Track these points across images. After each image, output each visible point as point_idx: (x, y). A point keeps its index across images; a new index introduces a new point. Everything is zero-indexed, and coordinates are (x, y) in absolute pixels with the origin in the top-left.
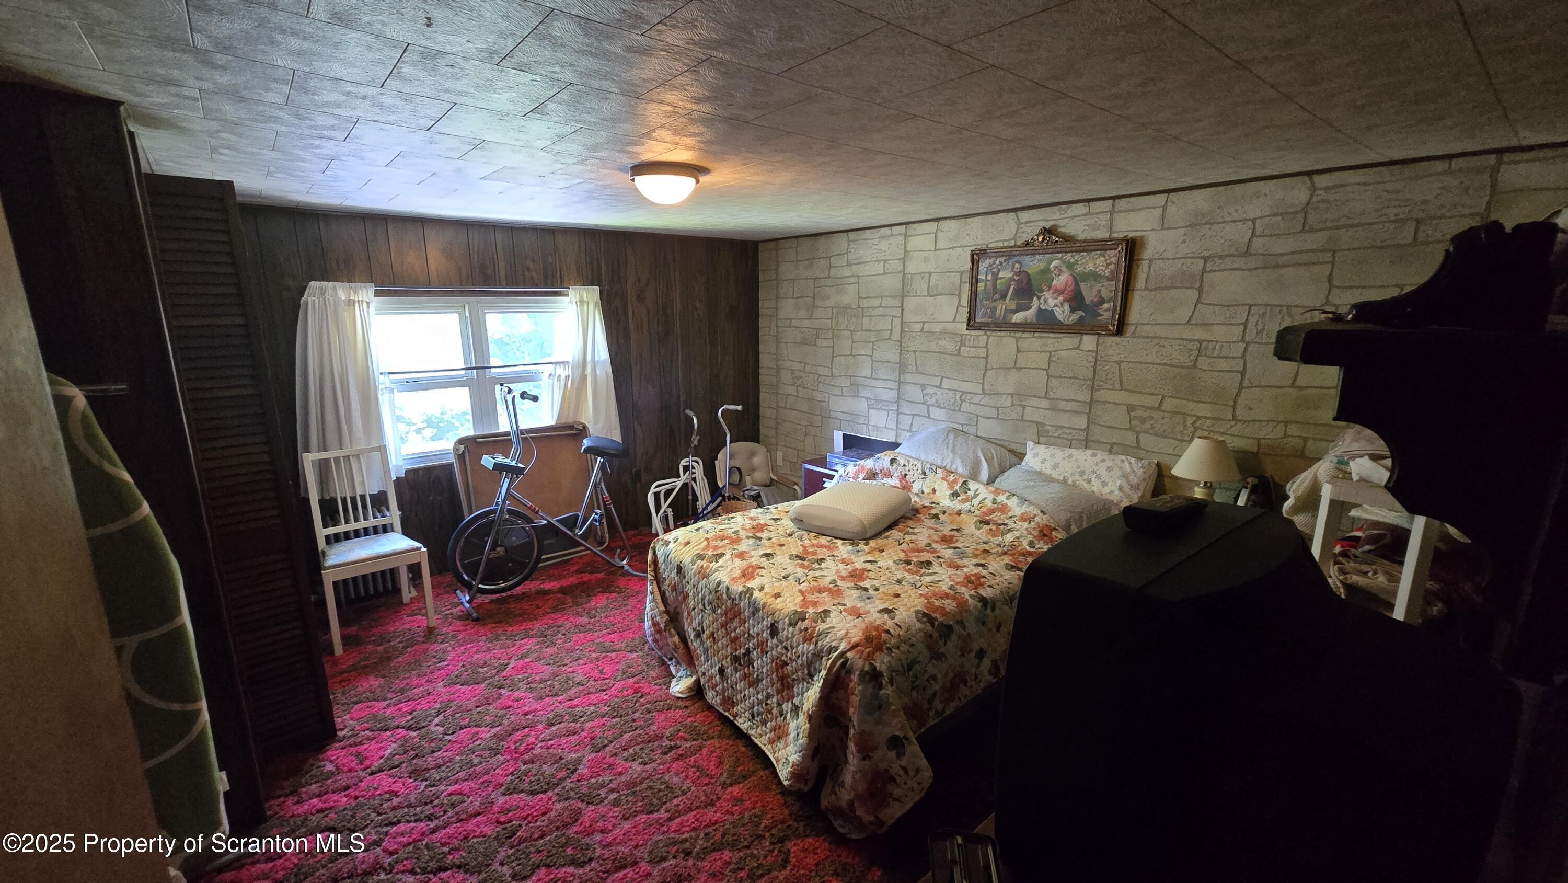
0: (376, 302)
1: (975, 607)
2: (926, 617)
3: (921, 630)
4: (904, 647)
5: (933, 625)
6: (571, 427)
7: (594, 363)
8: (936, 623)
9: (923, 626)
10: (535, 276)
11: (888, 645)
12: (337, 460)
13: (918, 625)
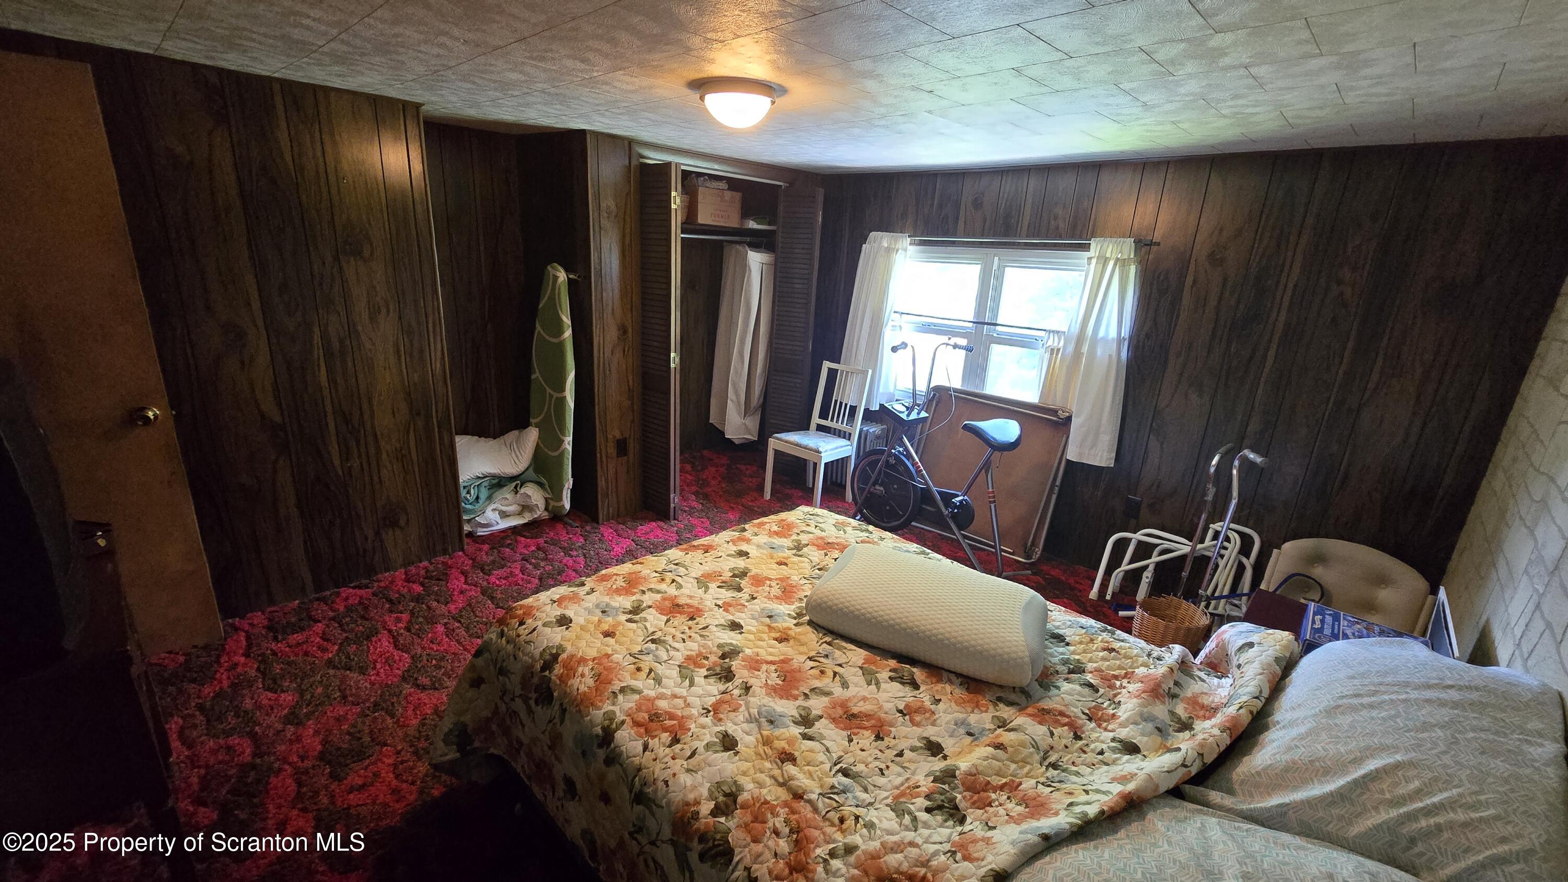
0: (912, 249)
1: (592, 724)
2: (552, 658)
3: (532, 657)
4: (510, 647)
5: (543, 669)
6: (1054, 412)
7: (1094, 339)
8: (547, 673)
9: (538, 657)
10: (1062, 225)
11: (506, 629)
12: (842, 372)
13: (537, 653)
